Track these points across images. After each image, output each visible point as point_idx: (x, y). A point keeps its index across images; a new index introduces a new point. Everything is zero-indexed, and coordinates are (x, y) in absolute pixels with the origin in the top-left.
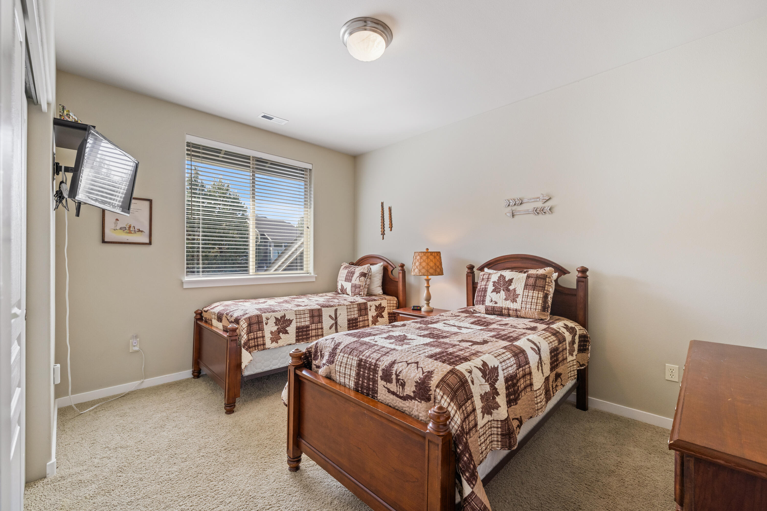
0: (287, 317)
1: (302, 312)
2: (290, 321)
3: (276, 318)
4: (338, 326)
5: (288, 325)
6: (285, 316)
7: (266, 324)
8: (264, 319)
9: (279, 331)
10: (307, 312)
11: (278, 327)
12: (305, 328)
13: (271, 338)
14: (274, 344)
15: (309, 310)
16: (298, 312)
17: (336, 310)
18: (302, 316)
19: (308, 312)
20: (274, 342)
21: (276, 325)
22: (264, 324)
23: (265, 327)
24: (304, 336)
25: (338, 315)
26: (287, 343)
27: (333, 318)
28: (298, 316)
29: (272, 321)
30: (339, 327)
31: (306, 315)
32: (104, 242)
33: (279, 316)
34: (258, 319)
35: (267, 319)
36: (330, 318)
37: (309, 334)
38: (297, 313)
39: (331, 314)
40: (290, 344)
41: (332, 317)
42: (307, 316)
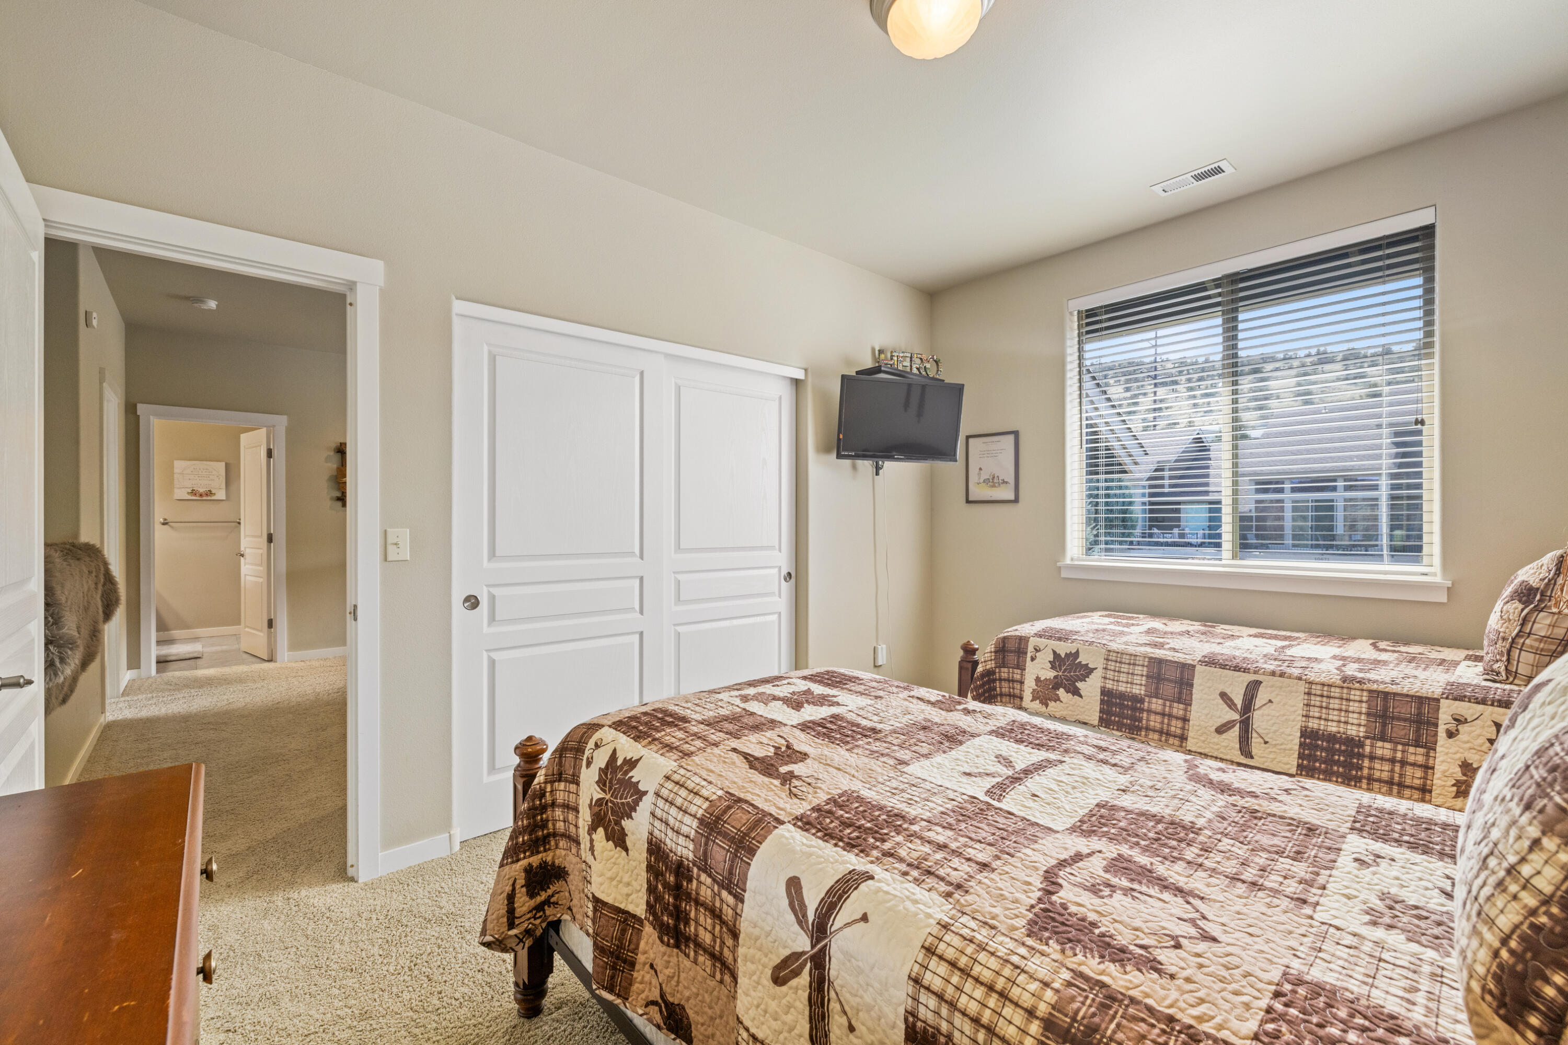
0: (1083, 659)
1: (1126, 659)
2: (1088, 671)
3: (1054, 652)
4: (1254, 735)
5: (1083, 678)
6: (1077, 654)
7: (1033, 659)
8: (1030, 648)
9: (1056, 684)
10: (1141, 663)
11: (1056, 674)
12: (1130, 700)
13: (1034, 690)
14: (1036, 705)
15: (1151, 658)
16: (1115, 654)
17: (1253, 689)
18: (1125, 668)
19: (1146, 664)
20: (1038, 701)
21: (1053, 667)
22: (1029, 659)
23: (1027, 664)
24: (1127, 719)
25: (1258, 702)
26: (1078, 718)
27: (1235, 705)
28: (1112, 665)
29: (1045, 657)
30: (1255, 741)
31: (1137, 668)
32: (968, 501)
33: (1063, 649)
34: (1020, 644)
35: (1037, 650)
36: (1221, 701)
37: (1140, 720)
38: (1114, 658)
39: (1228, 691)
40: (1085, 723)
41: (1231, 700)
42: (1140, 673)
